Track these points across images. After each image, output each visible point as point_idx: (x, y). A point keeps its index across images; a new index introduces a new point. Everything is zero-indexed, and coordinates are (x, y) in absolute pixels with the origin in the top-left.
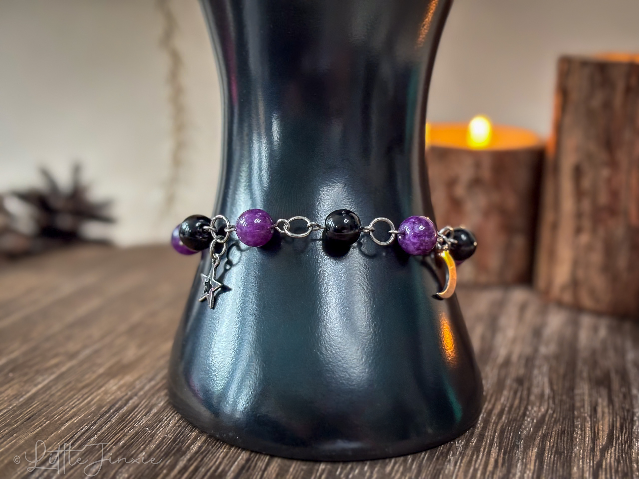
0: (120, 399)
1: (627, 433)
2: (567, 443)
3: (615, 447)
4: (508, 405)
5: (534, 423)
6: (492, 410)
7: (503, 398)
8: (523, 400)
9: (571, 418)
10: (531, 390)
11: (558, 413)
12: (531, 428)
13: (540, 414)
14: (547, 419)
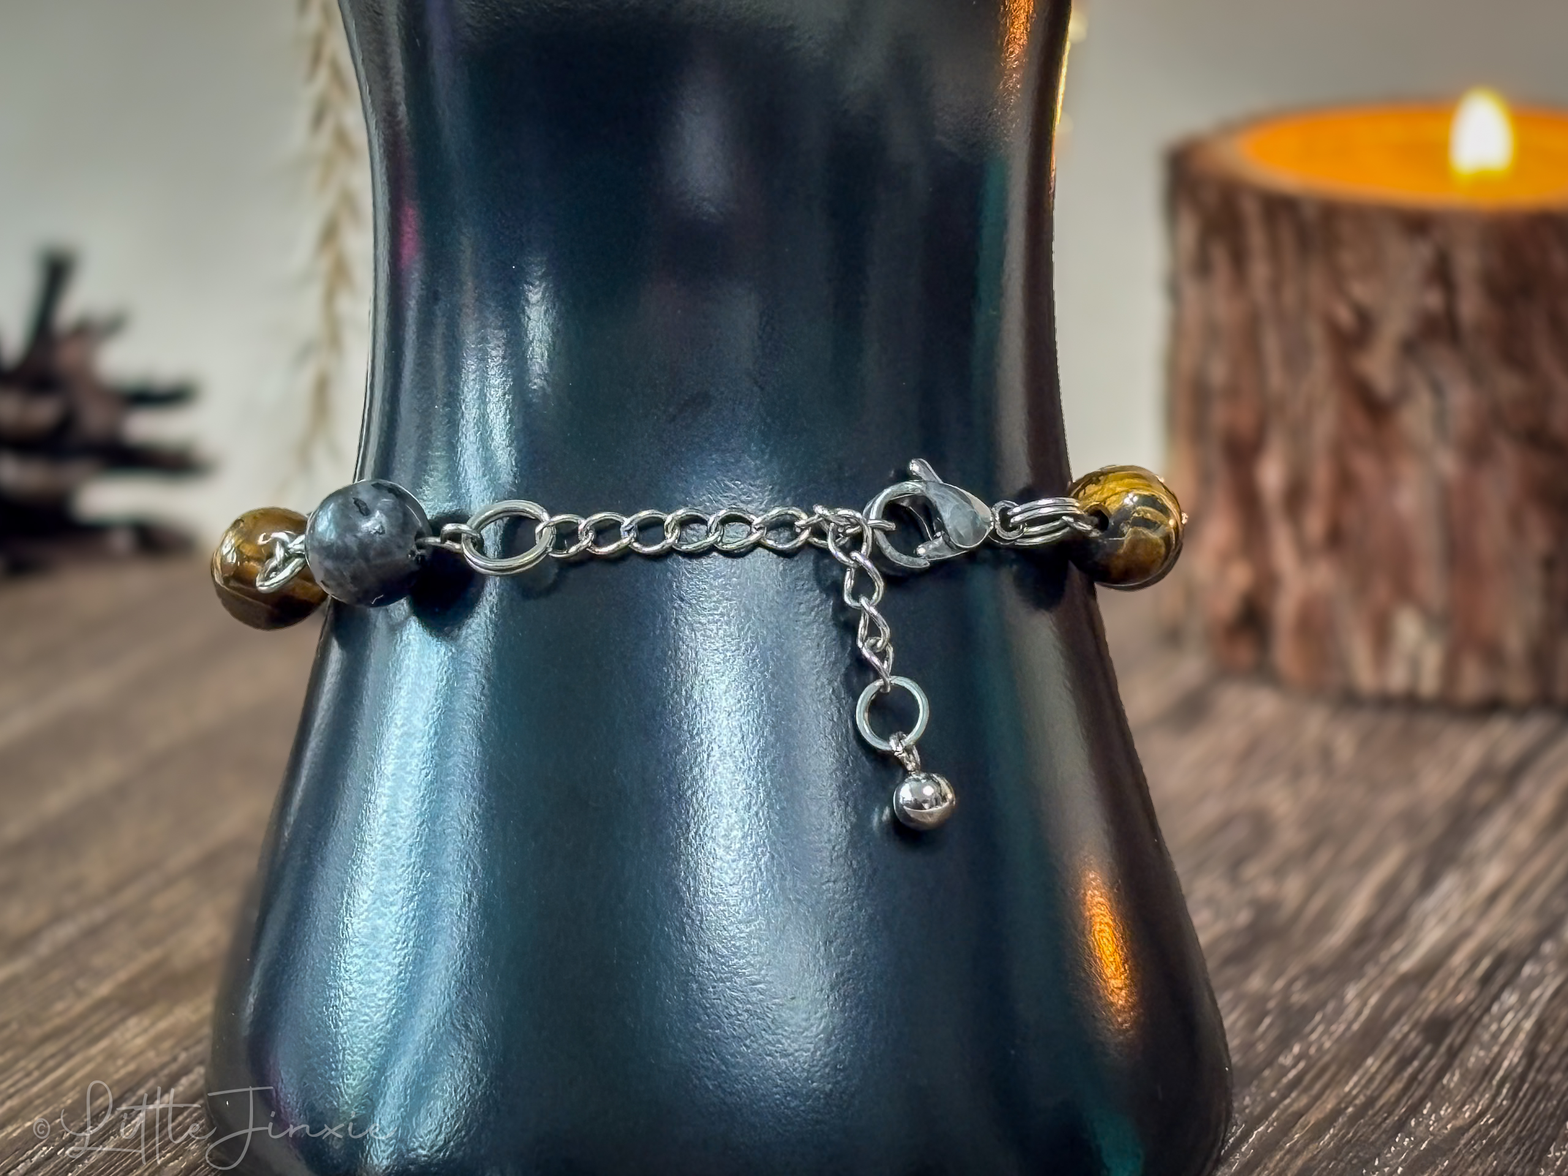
0: (154, 1073)
4: (1361, 1100)
5: (1416, 1153)
6: (1300, 1114)
7: (1355, 1079)
8: (1415, 1085)
9: (1543, 1140)
10: (1461, 1055)
11: (1510, 1125)
12: (1400, 1165)
13: (1449, 1126)
14: (1463, 1142)
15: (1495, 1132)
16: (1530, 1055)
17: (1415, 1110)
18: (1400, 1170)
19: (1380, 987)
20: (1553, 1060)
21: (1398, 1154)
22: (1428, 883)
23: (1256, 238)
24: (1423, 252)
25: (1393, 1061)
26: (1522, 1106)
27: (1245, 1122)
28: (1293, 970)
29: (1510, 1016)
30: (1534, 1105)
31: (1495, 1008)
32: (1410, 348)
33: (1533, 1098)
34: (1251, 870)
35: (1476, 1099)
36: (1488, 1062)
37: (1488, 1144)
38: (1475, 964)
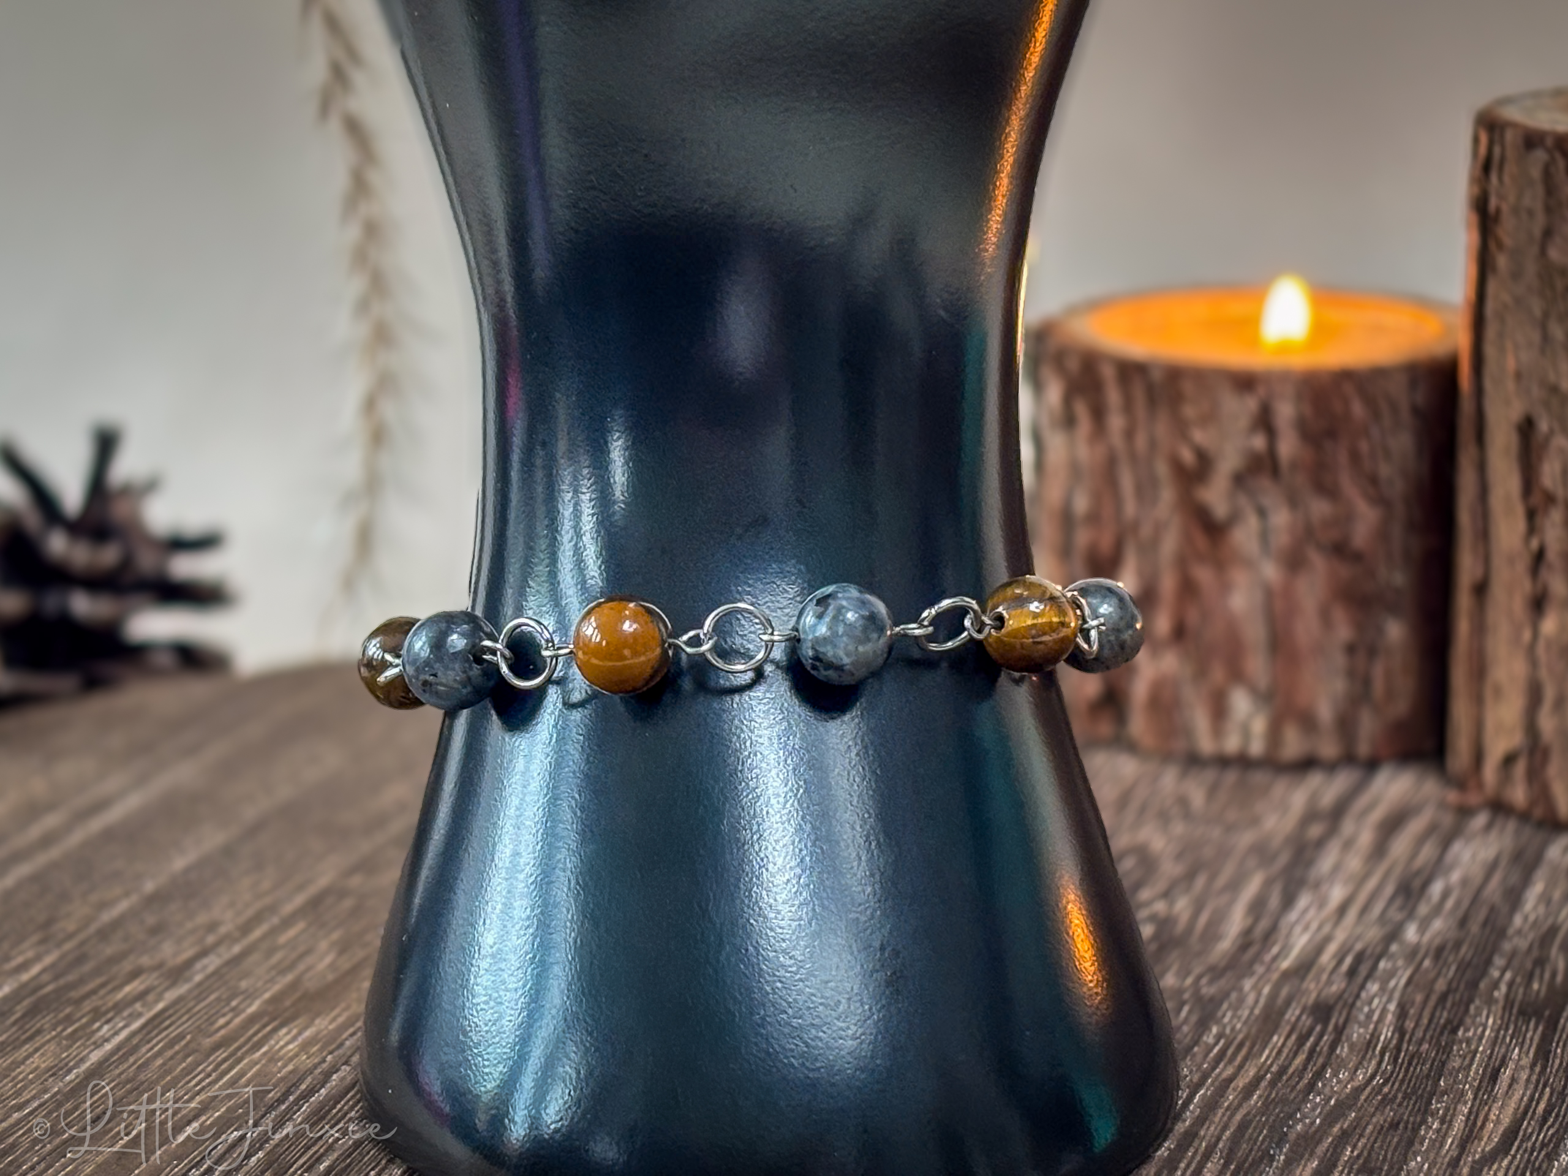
0: (310, 1071)
1: (1556, 1126)
2: (1395, 1149)
3: (1514, 1157)
4: (1274, 1069)
5: (1328, 1108)
6: (1230, 1080)
7: (1267, 1052)
8: (1315, 1055)
9: (1426, 1095)
10: (1346, 1032)
11: (1397, 1085)
12: (1317, 1117)
13: (1349, 1086)
14: (1363, 1098)
15: (1386, 1090)
16: (1400, 1030)
17: (1319, 1074)
18: (1318, 1121)
19: (1268, 981)
20: (1419, 1034)
21: (1314, 1109)
22: (1288, 901)
23: (1113, 396)
24: (1251, 404)
25: (1294, 1037)
26: (1403, 1070)
27: (1188, 1087)
28: (1197, 970)
29: (1376, 1001)
30: (1412, 1069)
31: (1363, 995)
32: (1240, 480)
33: (1410, 1064)
35: (1366, 1065)
36: (1368, 1037)
37: (1383, 1099)
38: (1340, 962)
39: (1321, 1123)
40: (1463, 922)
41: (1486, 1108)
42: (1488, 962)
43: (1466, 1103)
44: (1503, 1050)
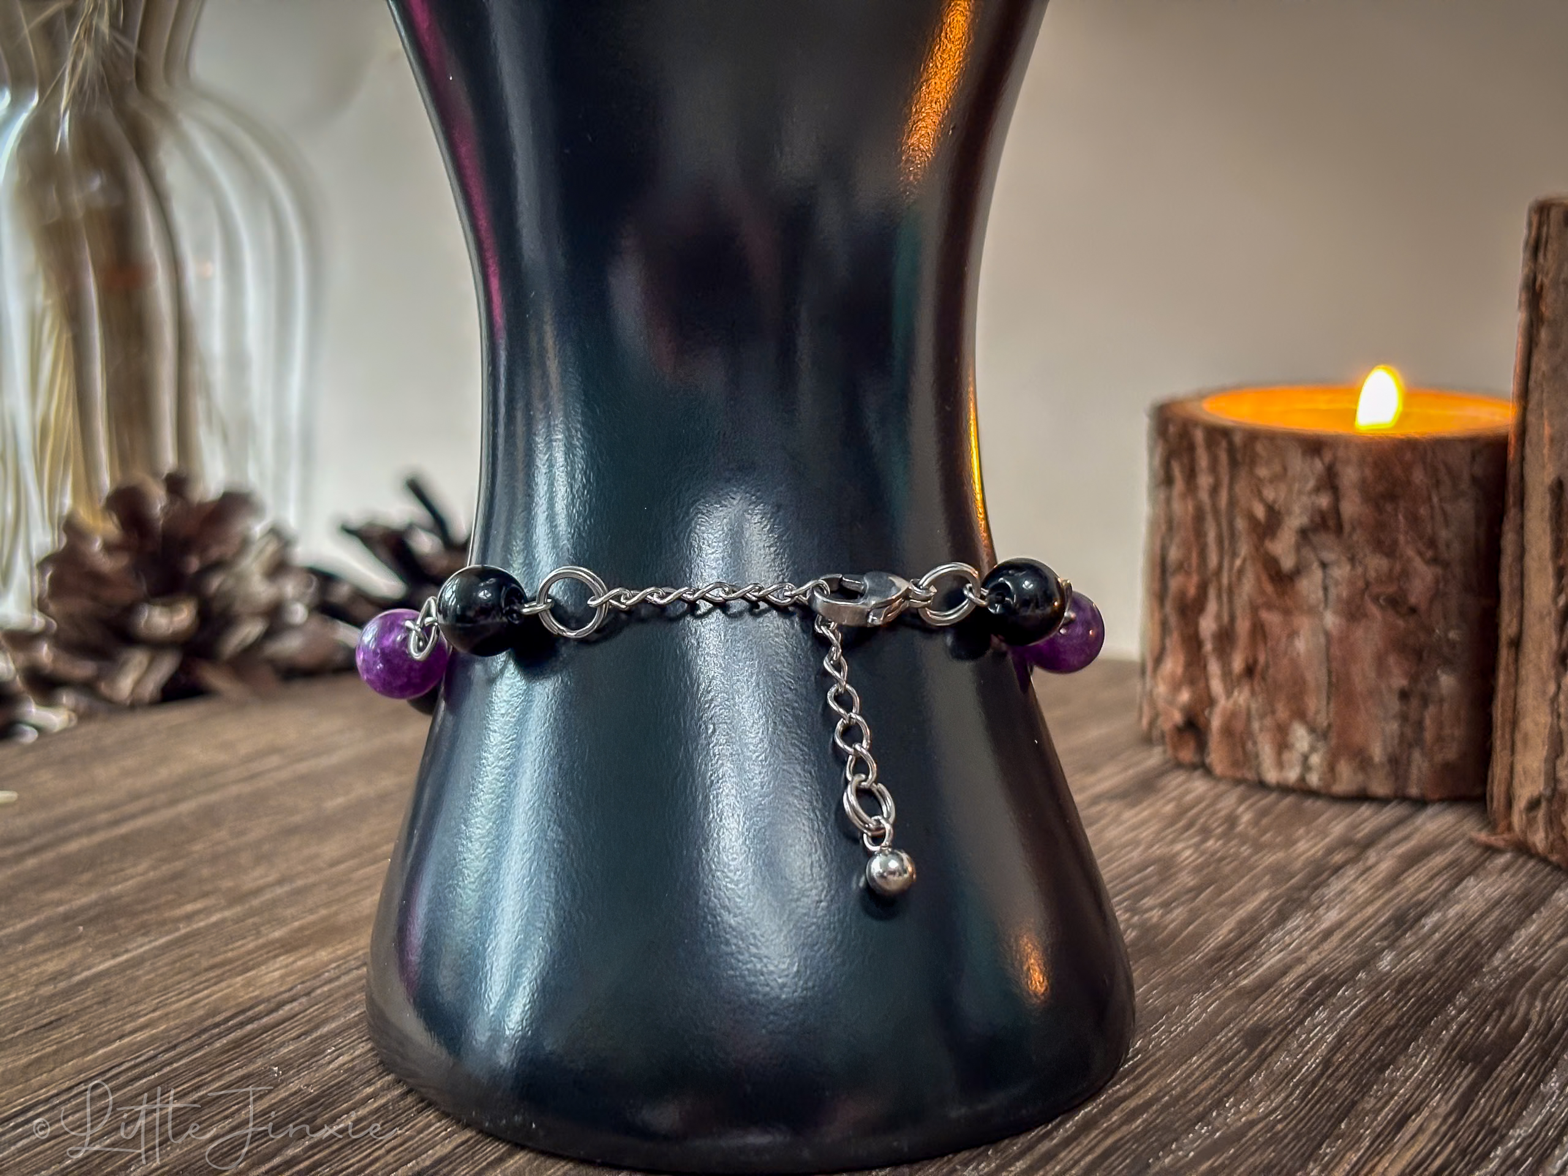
4: (1175, 1092)
5: (1209, 1141)
7: (1178, 1073)
8: (1226, 1081)
9: (1318, 1138)
10: (1269, 1059)
11: (1294, 1122)
12: (1193, 1150)
13: (1243, 1119)
14: (1251, 1134)
15: (1279, 1127)
16: (1327, 1062)
17: (1219, 1103)
18: (1192, 1154)
19: (1219, 997)
20: (1343, 1070)
21: (1193, 1141)
23: (1203, 460)
24: (1319, 465)
25: (1214, 1059)
26: (1307, 1108)
29: (1317, 1030)
30: (1318, 1106)
31: (1308, 1022)
32: (1304, 534)
33: (1319, 1101)
34: (1148, 902)
35: (1272, 1097)
36: (1290, 1066)
37: (1271, 1137)
38: (1299, 986)
39: (1193, 1156)
40: (1441, 957)
41: (1377, 1159)
42: (1450, 999)
43: (1359, 1150)
44: (1424, 1095)
